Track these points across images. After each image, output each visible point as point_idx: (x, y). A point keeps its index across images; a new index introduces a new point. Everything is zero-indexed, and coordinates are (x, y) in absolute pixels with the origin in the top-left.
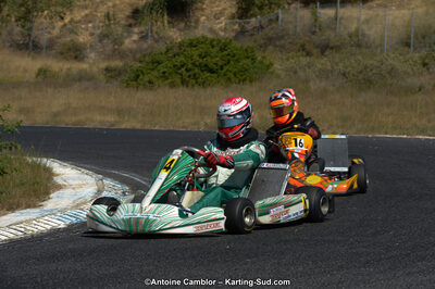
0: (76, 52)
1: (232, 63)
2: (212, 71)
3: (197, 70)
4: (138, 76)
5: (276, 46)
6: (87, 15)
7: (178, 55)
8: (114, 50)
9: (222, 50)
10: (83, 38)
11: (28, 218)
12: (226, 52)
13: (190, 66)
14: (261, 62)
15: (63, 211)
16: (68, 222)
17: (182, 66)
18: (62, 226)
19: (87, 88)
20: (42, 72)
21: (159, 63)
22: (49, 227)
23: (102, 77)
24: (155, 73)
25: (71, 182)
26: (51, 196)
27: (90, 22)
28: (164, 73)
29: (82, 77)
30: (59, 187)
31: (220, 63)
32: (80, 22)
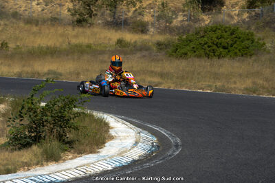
0: (142, 28)
1: (238, 43)
2: (224, 48)
3: (215, 47)
4: (177, 49)
5: (270, 28)
6: (150, 4)
7: (203, 37)
8: (166, 27)
9: (232, 34)
10: (147, 18)
11: (89, 161)
12: (234, 36)
13: (210, 44)
14: (257, 42)
15: (111, 157)
16: (114, 166)
17: (206, 44)
18: (110, 168)
19: (144, 56)
20: (120, 42)
21: (190, 41)
22: (101, 169)
23: (154, 48)
24: (188, 48)
25: (120, 134)
26: (106, 145)
27: (152, 8)
28: (193, 48)
29: (142, 48)
30: (112, 138)
31: (230, 42)
32: (145, 8)
